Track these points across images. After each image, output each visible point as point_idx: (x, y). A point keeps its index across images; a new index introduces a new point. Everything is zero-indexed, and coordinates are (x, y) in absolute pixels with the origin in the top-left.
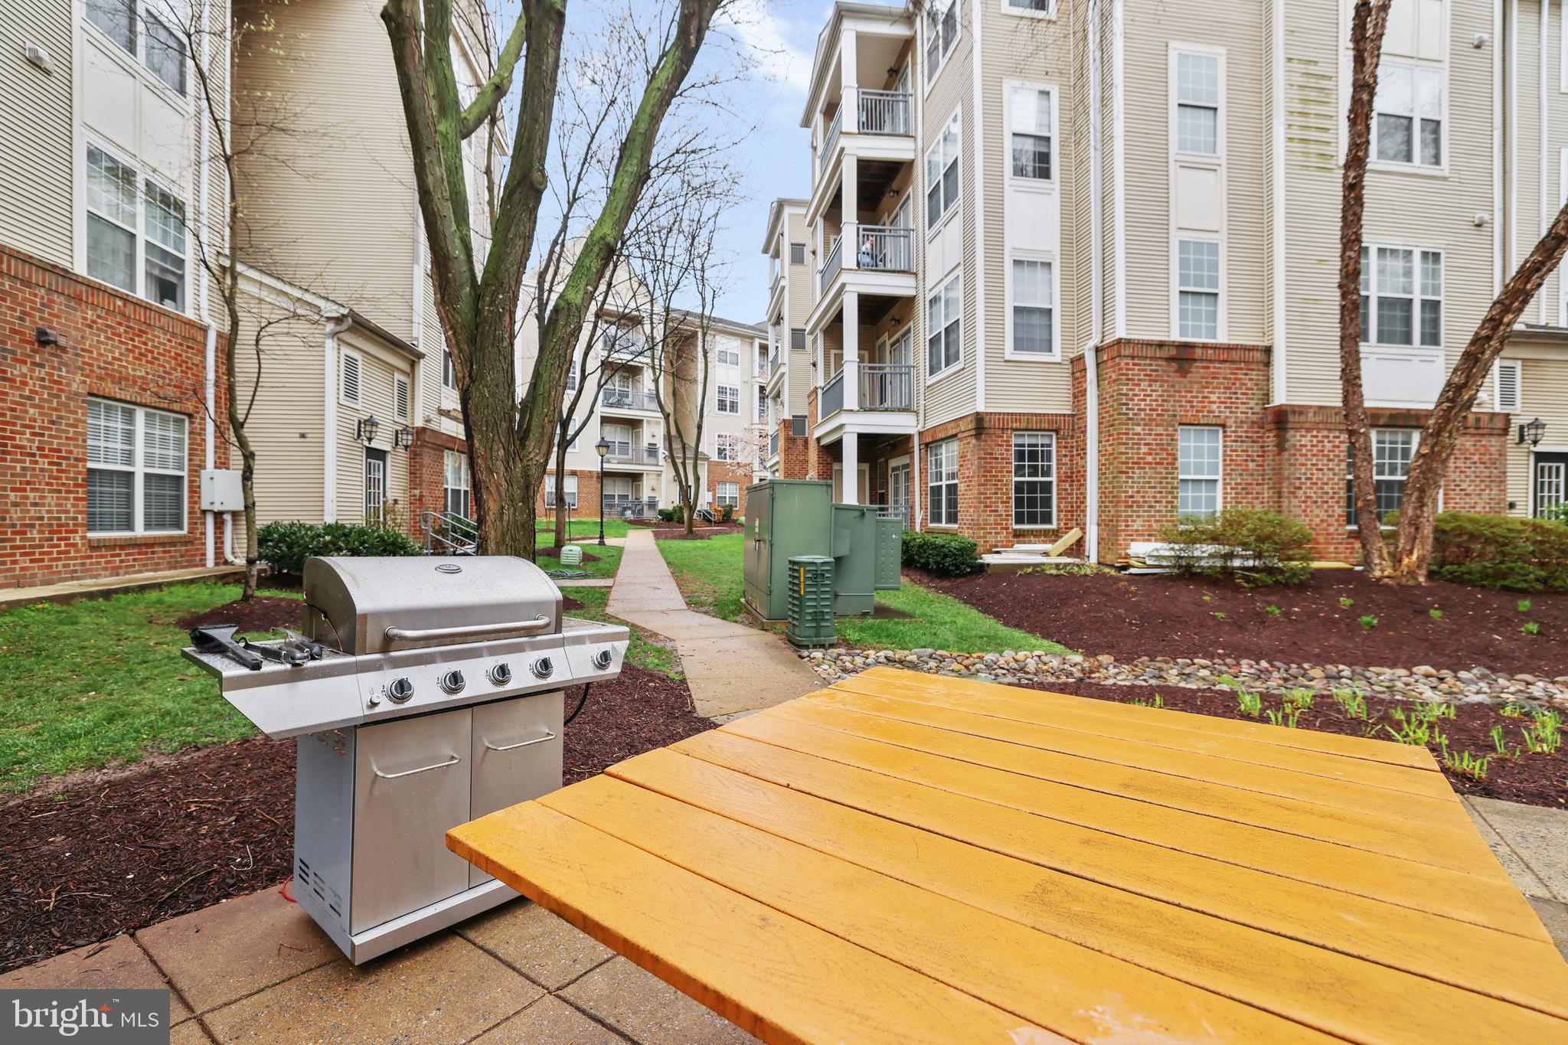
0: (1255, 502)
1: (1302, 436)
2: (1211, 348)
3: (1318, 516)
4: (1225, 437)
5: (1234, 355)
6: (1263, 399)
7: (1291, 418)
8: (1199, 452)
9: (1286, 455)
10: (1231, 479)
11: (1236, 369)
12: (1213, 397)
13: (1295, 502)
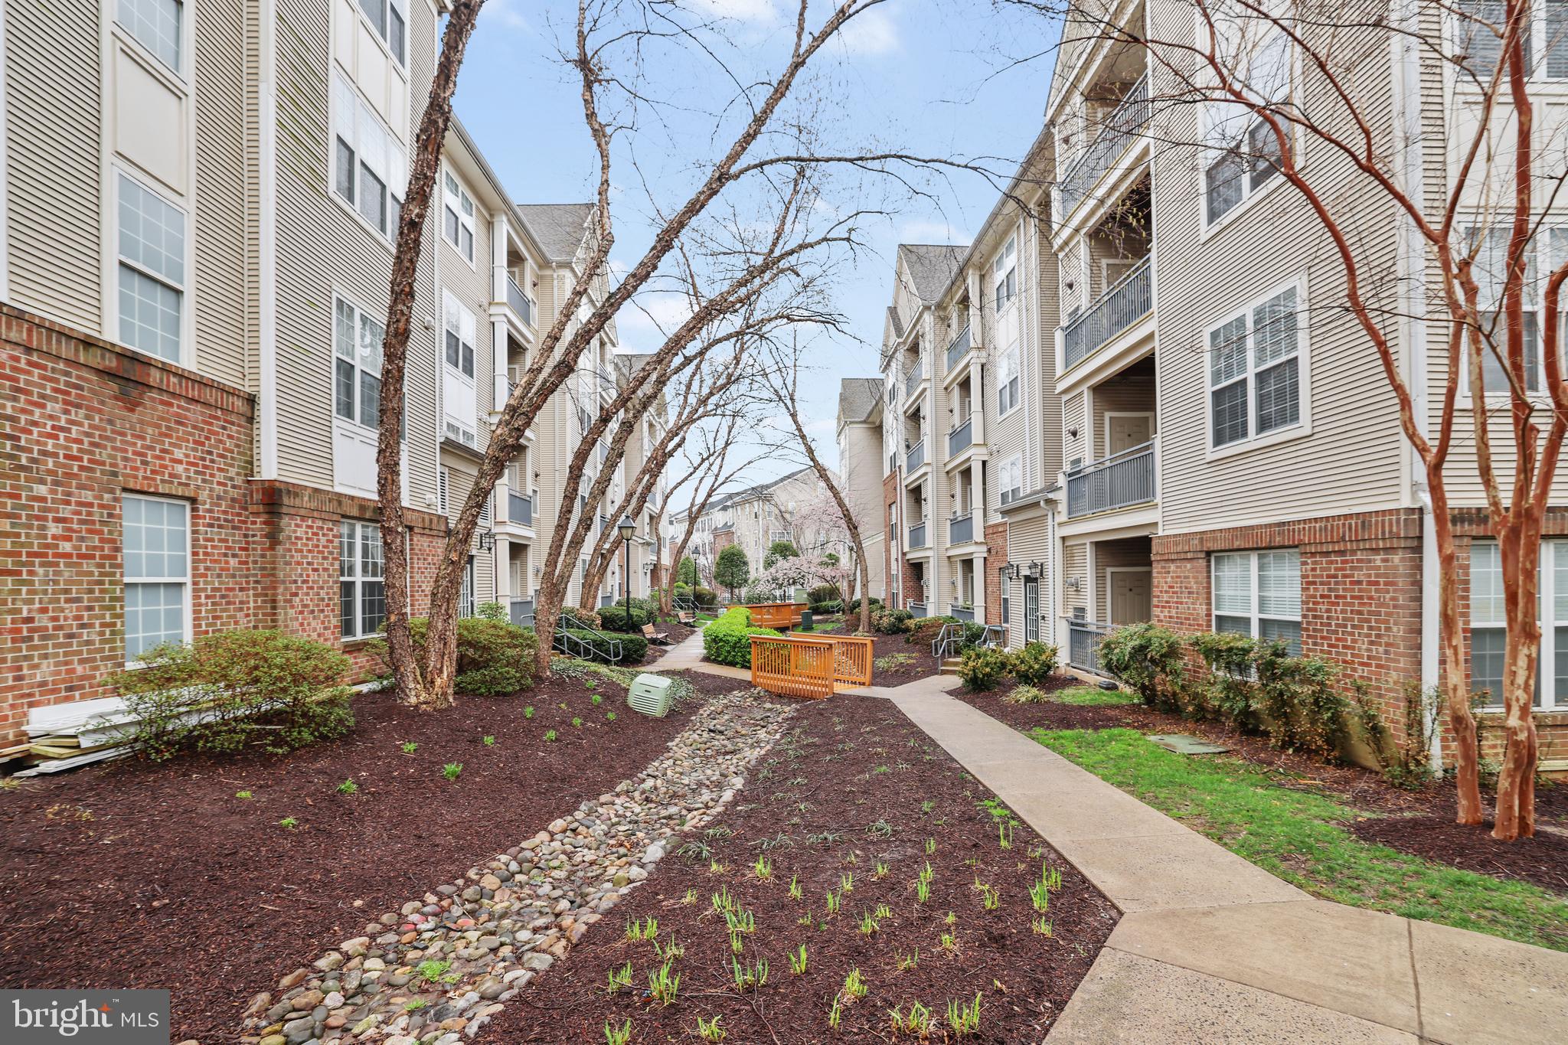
0: (238, 614)
1: (297, 525)
2: (175, 374)
3: (315, 630)
4: (193, 517)
5: (209, 395)
6: (245, 468)
7: (286, 500)
8: (154, 540)
9: (280, 549)
10: (206, 583)
11: (211, 416)
12: (179, 454)
13: (291, 612)
